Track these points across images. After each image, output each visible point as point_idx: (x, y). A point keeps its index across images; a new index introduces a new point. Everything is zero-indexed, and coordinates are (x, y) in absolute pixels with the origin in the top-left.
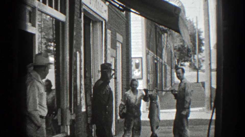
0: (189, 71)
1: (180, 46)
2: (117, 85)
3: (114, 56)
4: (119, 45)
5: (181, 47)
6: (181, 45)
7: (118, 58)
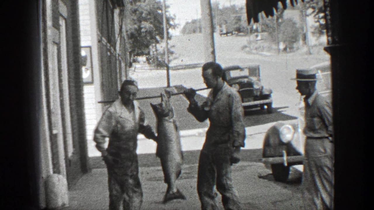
0: (149, 69)
1: (133, 31)
2: (63, 97)
3: (57, 41)
4: (62, 23)
5: (135, 33)
6: (136, 29)
7: (61, 45)
